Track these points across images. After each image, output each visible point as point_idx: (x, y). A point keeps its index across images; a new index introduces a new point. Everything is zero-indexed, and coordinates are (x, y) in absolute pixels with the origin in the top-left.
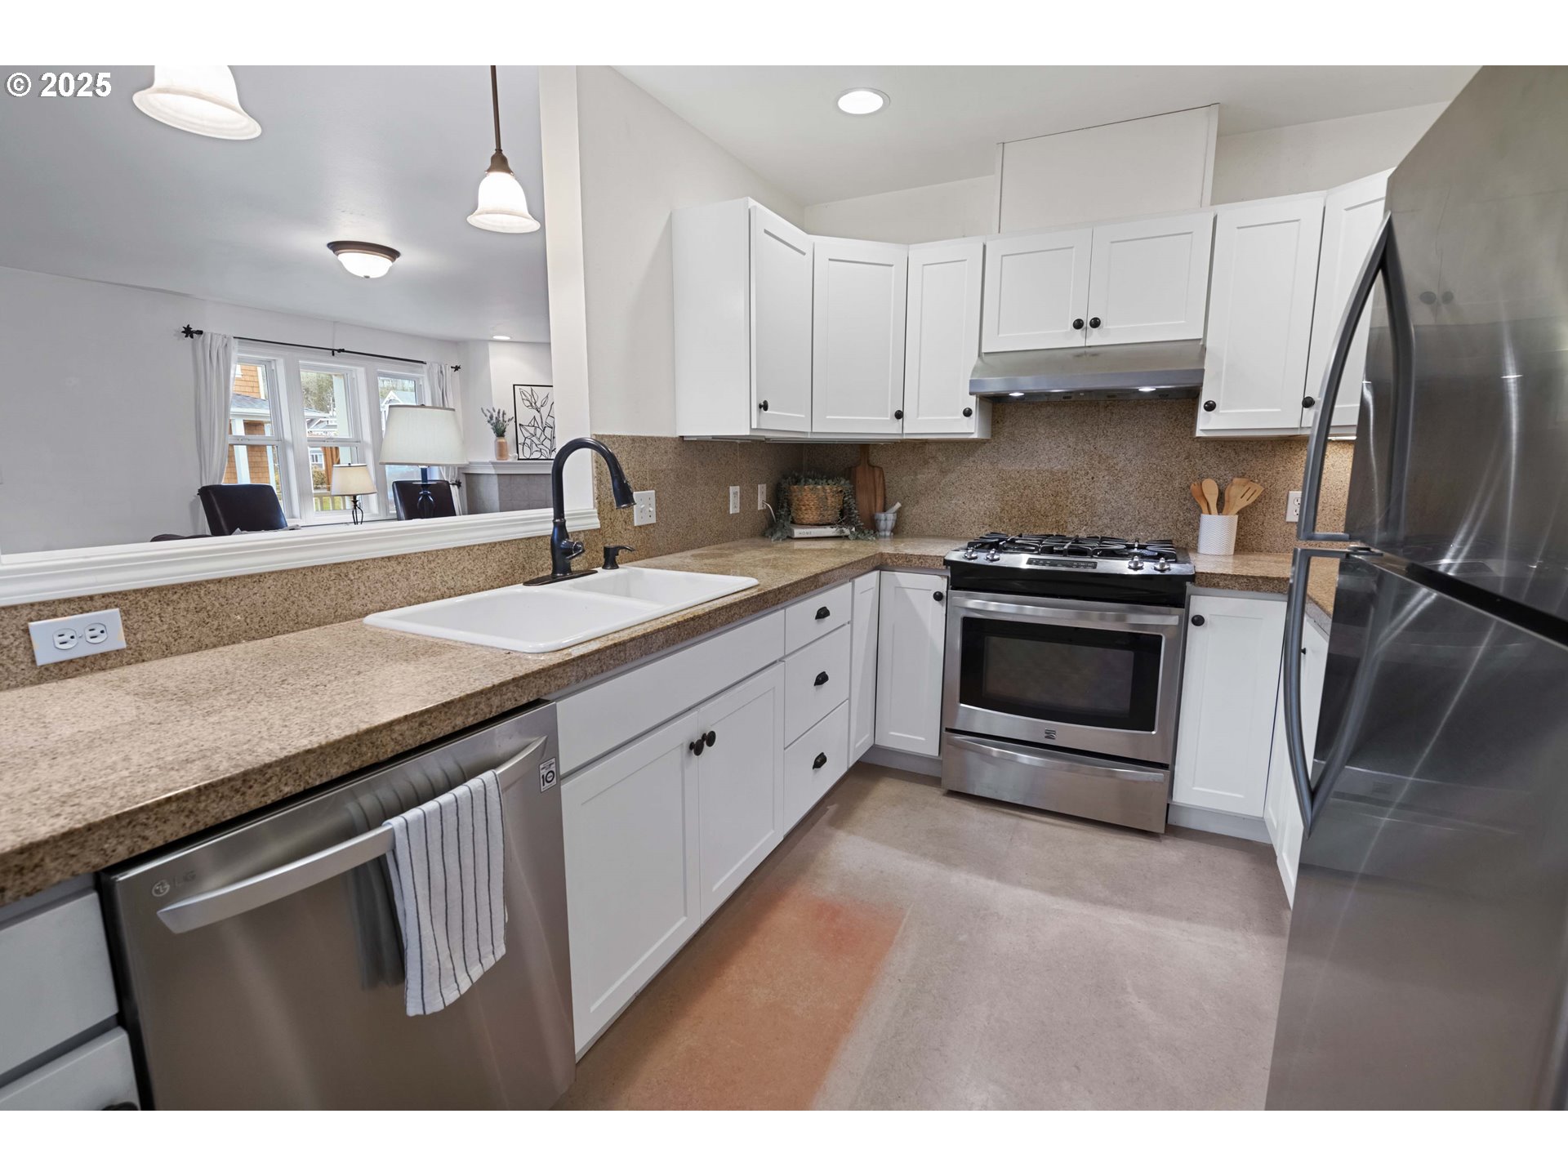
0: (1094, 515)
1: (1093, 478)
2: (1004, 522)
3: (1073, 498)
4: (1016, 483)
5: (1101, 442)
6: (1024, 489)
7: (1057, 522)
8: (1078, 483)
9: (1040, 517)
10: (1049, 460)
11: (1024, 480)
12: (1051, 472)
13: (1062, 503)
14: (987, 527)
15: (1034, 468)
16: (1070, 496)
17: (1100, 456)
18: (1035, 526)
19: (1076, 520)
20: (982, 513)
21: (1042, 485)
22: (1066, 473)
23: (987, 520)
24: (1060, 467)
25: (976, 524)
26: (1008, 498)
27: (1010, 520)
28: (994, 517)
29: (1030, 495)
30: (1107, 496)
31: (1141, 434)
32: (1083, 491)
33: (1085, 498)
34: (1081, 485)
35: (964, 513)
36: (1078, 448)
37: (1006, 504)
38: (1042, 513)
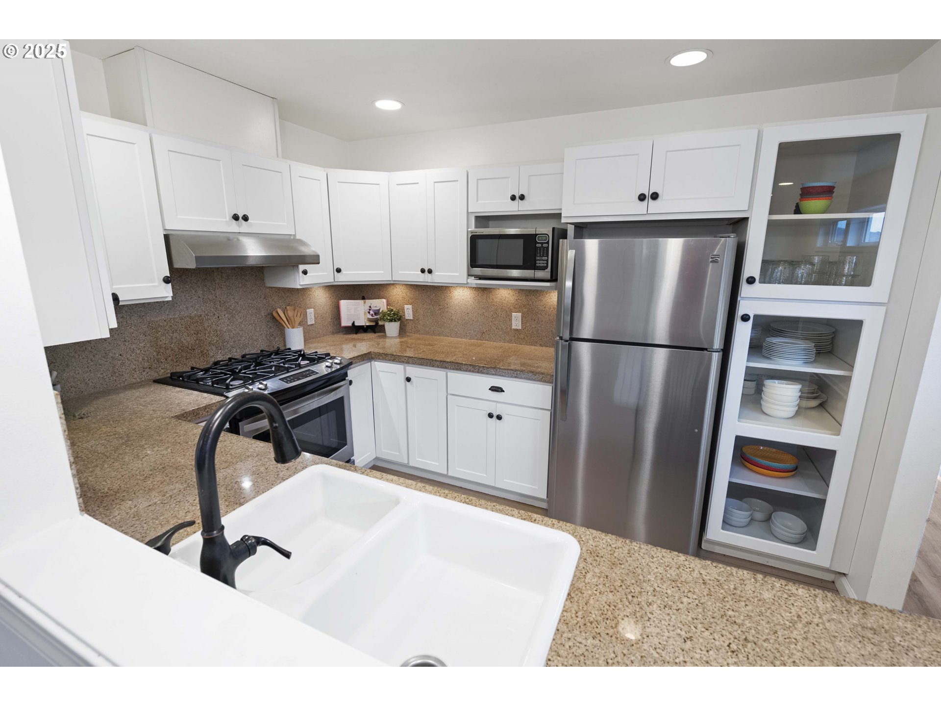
0: (223, 342)
1: (218, 317)
2: (162, 362)
3: (209, 332)
4: (165, 330)
5: (218, 292)
6: (173, 333)
7: (202, 352)
8: (210, 322)
9: (189, 351)
10: (187, 308)
11: (171, 326)
12: (190, 317)
13: (202, 338)
14: (148, 370)
15: (177, 316)
16: (207, 332)
17: (220, 302)
18: (187, 359)
19: (214, 348)
20: (141, 359)
21: (186, 328)
22: (201, 316)
23: (146, 365)
24: (195, 312)
25: (137, 370)
26: (161, 343)
27: (166, 360)
28: (152, 360)
29: (178, 337)
30: (229, 327)
31: (240, 285)
32: (214, 327)
33: (217, 332)
34: (212, 323)
35: (123, 364)
36: (205, 297)
37: (161, 347)
38: (190, 348)
